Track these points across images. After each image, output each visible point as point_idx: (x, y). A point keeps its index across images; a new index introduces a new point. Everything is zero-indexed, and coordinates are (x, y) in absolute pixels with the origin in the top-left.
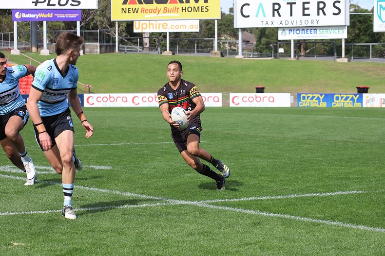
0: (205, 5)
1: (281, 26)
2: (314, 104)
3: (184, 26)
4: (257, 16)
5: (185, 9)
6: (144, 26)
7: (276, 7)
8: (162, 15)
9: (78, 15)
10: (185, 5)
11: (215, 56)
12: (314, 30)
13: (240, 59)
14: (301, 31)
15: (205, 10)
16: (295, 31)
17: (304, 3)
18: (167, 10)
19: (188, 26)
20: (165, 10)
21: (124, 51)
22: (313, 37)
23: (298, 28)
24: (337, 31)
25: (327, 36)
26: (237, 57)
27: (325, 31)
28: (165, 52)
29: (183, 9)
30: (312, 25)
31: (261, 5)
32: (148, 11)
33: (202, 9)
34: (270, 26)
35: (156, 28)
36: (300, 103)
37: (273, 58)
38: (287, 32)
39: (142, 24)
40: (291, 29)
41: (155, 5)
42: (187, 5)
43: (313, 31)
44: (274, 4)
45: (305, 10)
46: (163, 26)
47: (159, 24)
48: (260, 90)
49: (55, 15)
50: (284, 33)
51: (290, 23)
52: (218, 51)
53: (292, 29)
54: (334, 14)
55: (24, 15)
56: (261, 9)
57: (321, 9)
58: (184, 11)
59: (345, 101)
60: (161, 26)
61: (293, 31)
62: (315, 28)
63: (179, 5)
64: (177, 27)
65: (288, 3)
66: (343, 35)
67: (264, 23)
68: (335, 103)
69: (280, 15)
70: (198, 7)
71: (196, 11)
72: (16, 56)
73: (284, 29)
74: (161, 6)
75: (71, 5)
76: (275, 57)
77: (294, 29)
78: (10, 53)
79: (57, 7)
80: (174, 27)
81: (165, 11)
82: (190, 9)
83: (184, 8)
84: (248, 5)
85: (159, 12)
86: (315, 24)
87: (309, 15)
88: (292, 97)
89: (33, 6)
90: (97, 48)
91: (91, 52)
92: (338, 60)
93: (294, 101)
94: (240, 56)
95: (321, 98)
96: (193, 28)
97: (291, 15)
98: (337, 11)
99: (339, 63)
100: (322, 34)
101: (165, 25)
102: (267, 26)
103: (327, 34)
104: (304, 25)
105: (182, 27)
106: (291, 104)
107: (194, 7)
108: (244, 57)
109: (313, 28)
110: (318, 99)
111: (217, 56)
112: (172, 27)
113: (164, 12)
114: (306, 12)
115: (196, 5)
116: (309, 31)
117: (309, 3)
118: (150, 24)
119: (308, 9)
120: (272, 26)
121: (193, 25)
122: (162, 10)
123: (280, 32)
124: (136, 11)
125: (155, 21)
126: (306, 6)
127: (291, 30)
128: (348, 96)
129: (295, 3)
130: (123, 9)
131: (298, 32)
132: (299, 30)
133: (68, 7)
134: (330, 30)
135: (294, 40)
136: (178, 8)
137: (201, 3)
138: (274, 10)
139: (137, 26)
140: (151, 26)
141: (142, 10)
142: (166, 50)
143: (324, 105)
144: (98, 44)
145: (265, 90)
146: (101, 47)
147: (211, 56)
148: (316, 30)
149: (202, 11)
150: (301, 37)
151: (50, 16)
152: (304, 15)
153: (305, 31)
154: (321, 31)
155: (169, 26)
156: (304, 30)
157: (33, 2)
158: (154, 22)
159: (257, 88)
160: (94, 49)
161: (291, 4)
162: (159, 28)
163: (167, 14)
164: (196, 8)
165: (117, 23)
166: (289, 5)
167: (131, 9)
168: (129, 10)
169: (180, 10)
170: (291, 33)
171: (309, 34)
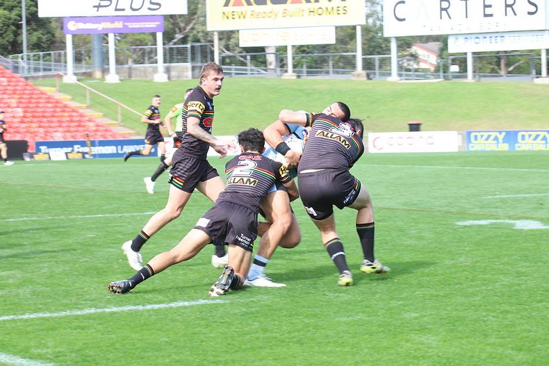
0: (344, 4)
1: (452, 32)
2: (491, 146)
4: (417, 19)
5: (314, 12)
7: (445, 5)
8: (280, 20)
9: (158, 23)
10: (313, 5)
11: (358, 79)
12: (501, 37)
13: (394, 83)
14: (481, 39)
15: (342, 12)
16: (473, 40)
18: (288, 13)
20: (285, 13)
21: (230, 74)
23: (477, 35)
24: (534, 38)
26: (389, 79)
27: (516, 38)
28: (286, 74)
29: (310, 12)
30: (497, 30)
32: (261, 16)
33: (338, 10)
36: (471, 145)
37: (442, 80)
38: (462, 41)
39: (253, 35)
40: (467, 36)
41: (269, 6)
42: (317, 5)
43: (499, 39)
44: (441, 1)
45: (486, 9)
46: (282, 36)
47: (277, 34)
48: (415, 127)
49: (126, 24)
50: (458, 43)
51: (465, 27)
52: (363, 72)
53: (469, 37)
54: (529, 13)
55: (81, 26)
56: (423, 8)
57: (509, 6)
58: (312, 14)
59: (534, 142)
60: (280, 37)
61: (470, 40)
62: (502, 34)
63: (305, 5)
64: (303, 38)
66: (543, 43)
67: (428, 28)
68: (519, 145)
69: (450, 17)
70: (333, 8)
71: (330, 14)
72: (70, 85)
74: (280, 8)
75: (149, 9)
76: (446, 78)
77: (471, 36)
78: (62, 80)
79: (128, 12)
80: (299, 38)
82: (320, 11)
83: (312, 10)
85: (276, 15)
86: (502, 29)
87: (491, 15)
88: (460, 136)
89: (94, 12)
90: (187, 71)
91: (179, 77)
92: (537, 81)
93: (463, 143)
94: (394, 77)
95: (501, 137)
96: (326, 38)
97: (467, 16)
98: (533, 9)
99: (539, 85)
101: (285, 35)
102: (432, 33)
104: (485, 30)
106: (459, 147)
107: (327, 8)
108: (401, 80)
109: (499, 35)
110: (496, 139)
111: (361, 79)
113: (283, 16)
114: (488, 11)
115: (330, 5)
116: (493, 39)
119: (490, 6)
120: (440, 33)
122: (281, 14)
123: (450, 41)
124: (243, 15)
125: (270, 30)
126: (487, 2)
128: (538, 133)
130: (224, 13)
131: (477, 40)
132: (479, 38)
133: (144, 12)
135: (472, 53)
136: (303, 11)
137: (336, 1)
138: (442, 9)
139: (245, 38)
141: (251, 15)
142: (287, 72)
143: (505, 147)
144: (189, 65)
145: (422, 127)
146: (193, 68)
147: (353, 78)
148: (504, 37)
149: (338, 14)
151: (119, 25)
152: (486, 15)
153: (488, 39)
154: (511, 38)
155: (291, 37)
156: (486, 38)
157: (94, 7)
159: (410, 125)
160: (183, 72)
163: (288, 19)
164: (330, 9)
165: (216, 33)
166: (464, 2)
167: (236, 13)
168: (233, 15)
169: (307, 12)
170: (466, 43)
171: (494, 44)
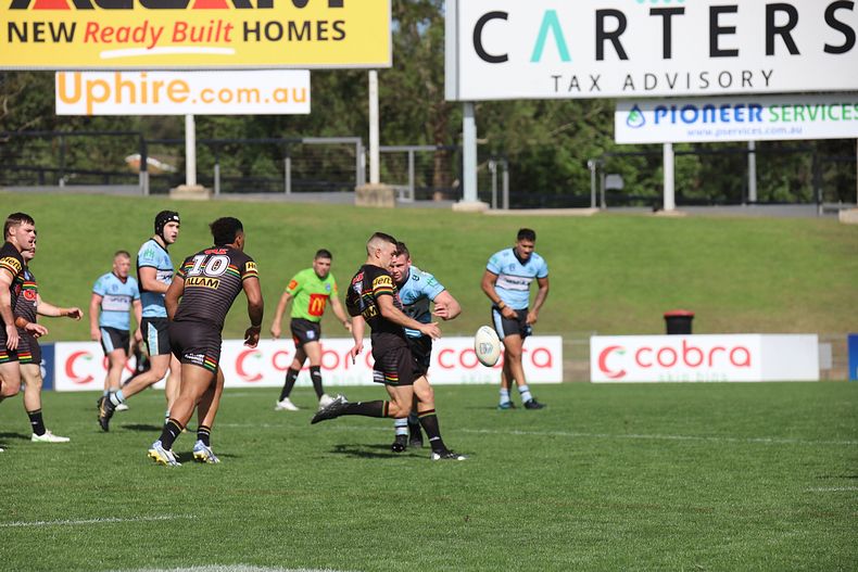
0: (335, 14)
1: (629, 92)
3: (253, 95)
4: (536, 57)
5: (257, 31)
6: (98, 91)
7: (611, 24)
8: (166, 50)
10: (255, 15)
11: (373, 204)
12: (751, 107)
13: (471, 217)
14: (701, 113)
15: (331, 33)
16: (678, 113)
17: (715, 11)
18: (188, 32)
19: (266, 93)
20: (180, 33)
22: (746, 132)
23: (689, 103)
24: (837, 111)
25: (800, 131)
26: (457, 206)
27: (791, 110)
28: (181, 188)
29: (246, 31)
30: (747, 89)
31: (551, 19)
32: (113, 37)
33: (320, 30)
34: (585, 92)
35: (144, 100)
37: (594, 209)
38: (649, 115)
39: (90, 85)
40: (663, 105)
41: (138, 14)
42: (264, 16)
43: (746, 111)
44: (601, 15)
45: (721, 37)
46: (170, 91)
47: (157, 86)
48: (678, 324)
50: (640, 120)
51: (663, 81)
52: (383, 186)
53: (668, 105)
54: (829, 49)
56: (550, 30)
57: (779, 31)
58: (252, 36)
60: (163, 92)
61: (669, 113)
62: (755, 102)
63: (235, 16)
64: (226, 96)
65: (654, 12)
67: (564, 83)
69: (622, 55)
70: (307, 24)
71: (300, 38)
73: (636, 104)
74: (165, 18)
77: (673, 103)
80: (216, 96)
81: (179, 36)
82: (274, 32)
83: (252, 26)
84: (503, 16)
85: (155, 39)
86: (758, 85)
87: (734, 53)
88: (828, 347)
92: (845, 216)
94: (470, 201)
96: (285, 100)
97: (667, 54)
98: (840, 39)
100: (780, 124)
101: (178, 87)
102: (575, 94)
103: (799, 123)
104: (715, 89)
105: (244, 95)
107: (292, 24)
109: (746, 102)
111: (380, 204)
112: (208, 96)
113: (174, 40)
114: (724, 42)
115: (299, 16)
116: (731, 112)
117: (733, 9)
118: (119, 85)
119: (731, 30)
120: (595, 94)
121: (285, 91)
122: (168, 33)
123: (620, 117)
124: (64, 33)
125: (138, 74)
126: (724, 20)
127: (665, 110)
129: (680, 11)
130: (12, 26)
131: (689, 114)
132: (695, 109)
134: (813, 109)
135: (675, 145)
136: (229, 28)
137: (318, 8)
138: (601, 35)
139: (70, 92)
140: (125, 91)
141: (88, 32)
142: (184, 182)
145: (695, 324)
147: (359, 202)
148: (760, 107)
149: (320, 38)
150: (700, 133)
152: (715, 52)
153: (718, 112)
154: (778, 111)
155: (194, 93)
156: (712, 108)
158: (135, 78)
159: (663, 318)
161: (667, 14)
162: (156, 100)
163: (187, 49)
164: (299, 26)
166: (659, 19)
167: (46, 28)
168: (36, 32)
169: (238, 31)
170: (661, 120)
171: (733, 124)
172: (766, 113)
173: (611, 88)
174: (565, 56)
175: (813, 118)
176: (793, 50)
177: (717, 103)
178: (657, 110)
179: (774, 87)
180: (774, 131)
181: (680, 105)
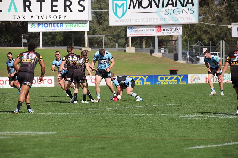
1: (32, 20)
4: (9, 11)
7: (27, 4)
12: (61, 24)
14: (49, 25)
16: (43, 25)
17: (52, 1)
22: (59, 29)
24: (80, 25)
25: (72, 30)
27: (70, 25)
30: (60, 20)
31: (13, 2)
34: (21, 20)
38: (36, 25)
43: (59, 25)
44: (25, 1)
50: (34, 26)
51: (40, 17)
54: (79, 11)
56: (13, 5)
57: (68, 6)
61: (41, 25)
62: (61, 23)
65: (38, 1)
66: (85, 28)
67: (16, 17)
69: (30, 11)
73: (33, 23)
86: (63, 19)
87: (57, 11)
97: (41, 11)
98: (81, 8)
100: (67, 28)
102: (19, 20)
103: (72, 28)
104: (53, 19)
109: (59, 23)
114: (55, 8)
116: (56, 25)
117: (57, 1)
119: (56, 6)
120: (24, 20)
123: (29, 25)
126: (55, 3)
127: (40, 24)
129: (44, 1)
131: (46, 25)
134: (75, 24)
135: (42, 32)
138: (25, 6)
148: (62, 24)
150: (48, 30)
152: (52, 11)
153: (53, 25)
154: (67, 25)
156: (51, 24)
161: (41, 2)
166: (39, 3)
170: (39, 26)
171: (56, 28)
172: (64, 25)
173: (27, 19)
174: (16, 11)
175: (75, 27)
176: (71, 11)
177: (53, 23)
178: (38, 24)
179: (66, 19)
180: (66, 29)
181: (44, 23)
